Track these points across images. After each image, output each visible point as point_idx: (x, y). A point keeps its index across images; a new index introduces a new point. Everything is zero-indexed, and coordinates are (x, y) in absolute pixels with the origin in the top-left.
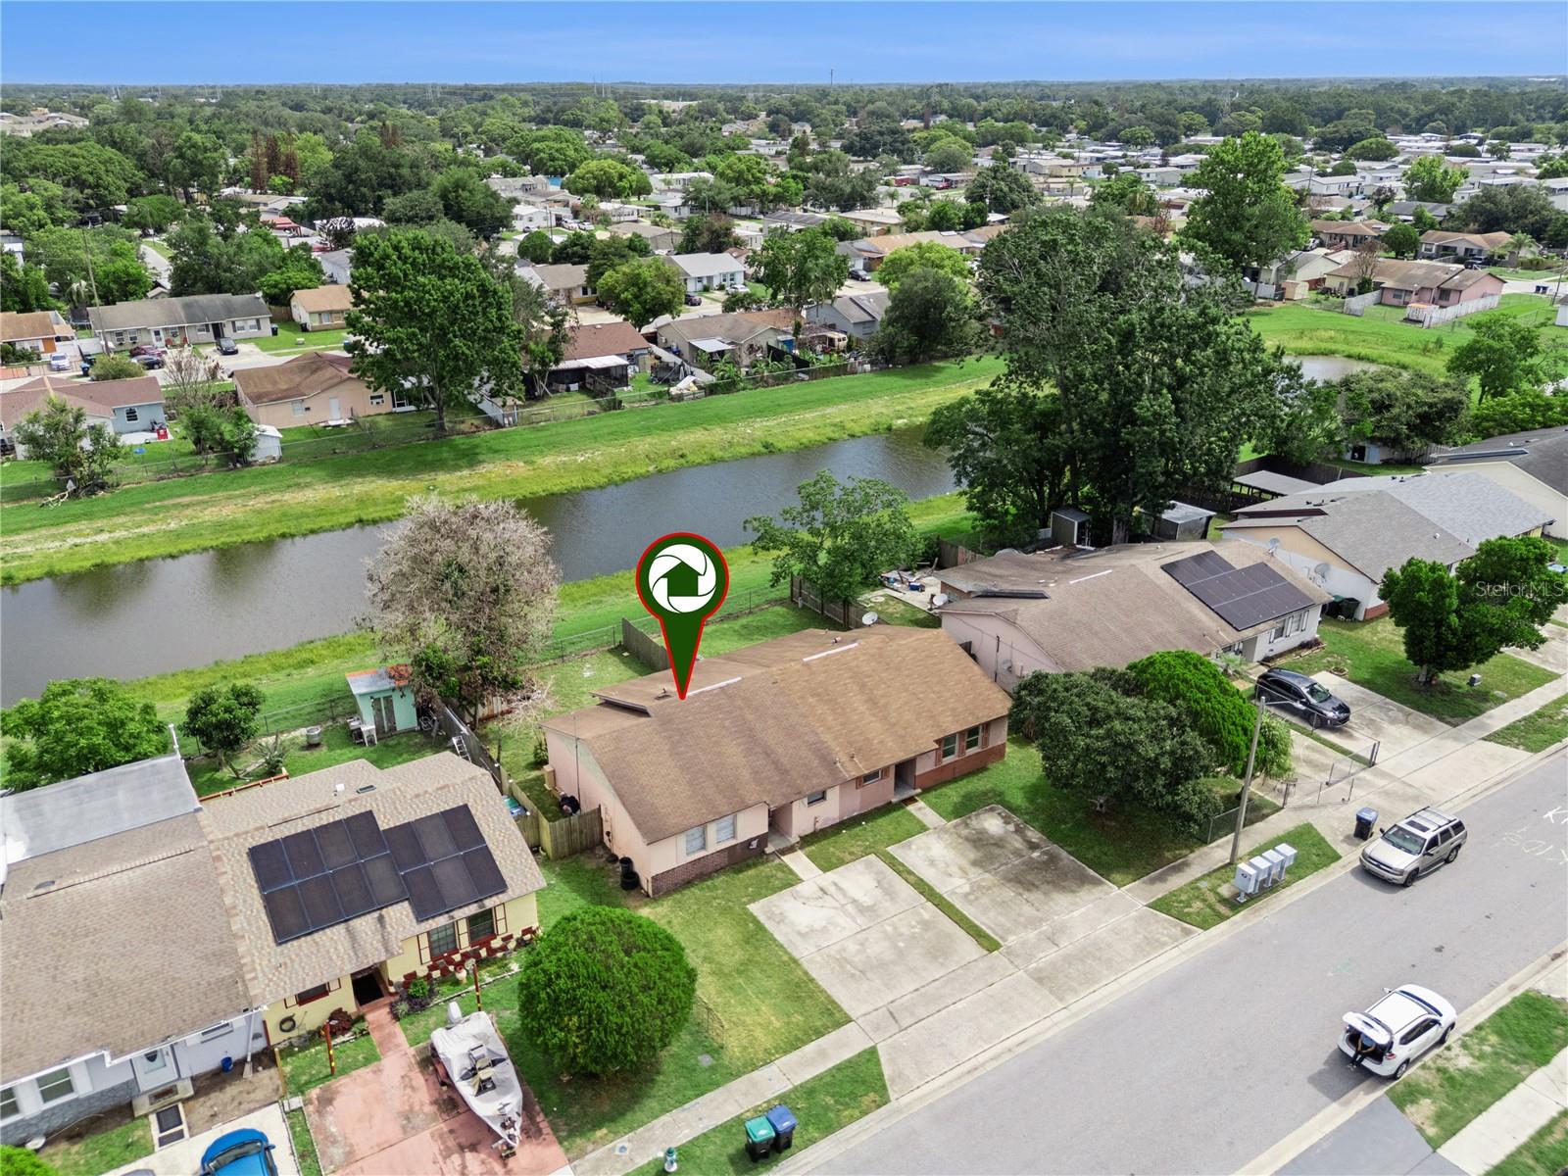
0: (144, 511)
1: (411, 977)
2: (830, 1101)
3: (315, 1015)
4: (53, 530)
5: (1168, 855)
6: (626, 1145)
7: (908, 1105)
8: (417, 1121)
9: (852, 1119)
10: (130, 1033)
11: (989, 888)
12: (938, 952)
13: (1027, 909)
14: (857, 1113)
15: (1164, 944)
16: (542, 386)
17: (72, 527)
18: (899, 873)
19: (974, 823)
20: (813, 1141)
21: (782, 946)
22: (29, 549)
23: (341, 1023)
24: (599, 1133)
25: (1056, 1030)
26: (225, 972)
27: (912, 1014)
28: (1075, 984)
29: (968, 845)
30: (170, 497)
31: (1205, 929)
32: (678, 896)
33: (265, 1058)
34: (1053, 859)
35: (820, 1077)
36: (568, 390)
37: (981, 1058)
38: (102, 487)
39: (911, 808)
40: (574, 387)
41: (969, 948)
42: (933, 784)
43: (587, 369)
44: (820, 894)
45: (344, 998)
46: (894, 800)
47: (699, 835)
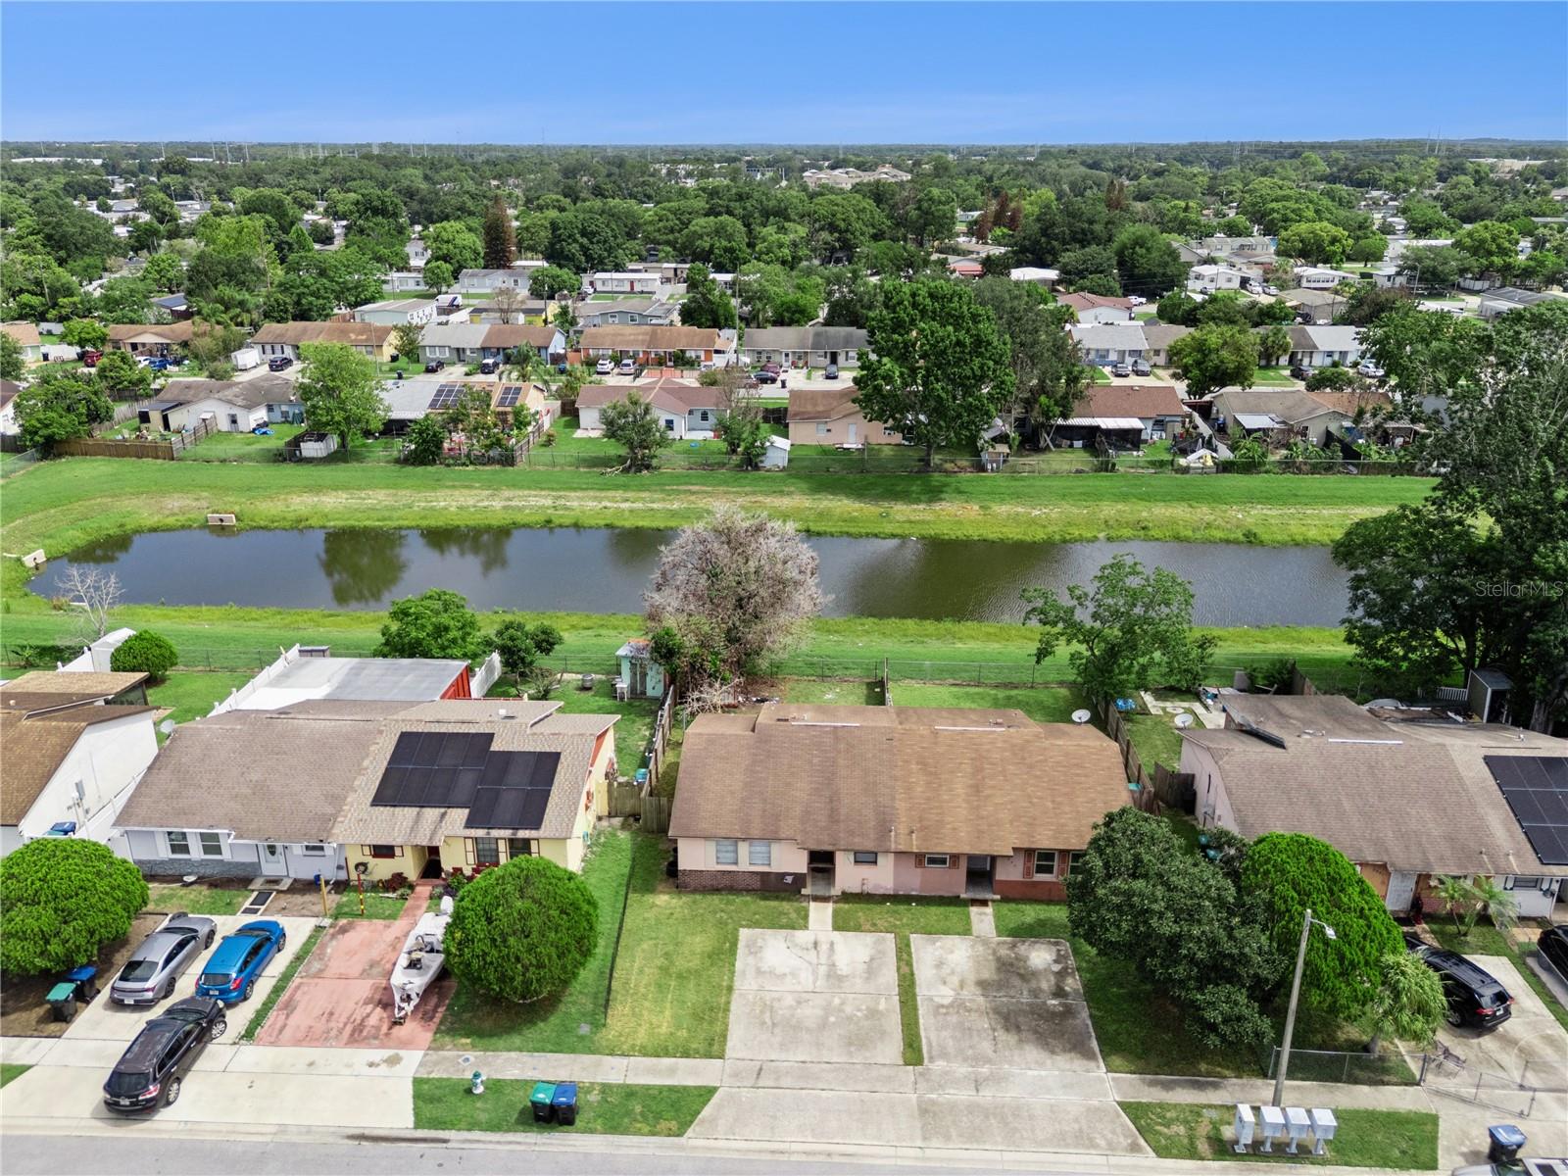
0: (663, 491)
1: (458, 871)
2: (638, 1109)
3: (382, 869)
4: (598, 494)
5: (1203, 1067)
6: (472, 1059)
7: (695, 1148)
8: (375, 971)
9: (638, 1133)
10: (254, 826)
11: (970, 1011)
12: (859, 1040)
13: (986, 1046)
14: (646, 1129)
15: (1095, 1146)
16: (1046, 439)
17: (610, 494)
18: (899, 959)
19: (1022, 949)
20: (592, 1131)
21: (733, 973)
22: (575, 504)
23: (397, 882)
24: (464, 1041)
25: (892, 1162)
26: (329, 810)
27: (777, 1079)
28: (954, 1133)
29: (993, 965)
30: (686, 484)
31: (1159, 1155)
32: (698, 897)
33: (341, 886)
34: (1068, 1012)
35: (648, 1087)
36: (1071, 446)
37: (795, 1147)
38: (648, 467)
39: (974, 910)
40: (1078, 444)
41: (891, 1049)
42: (1014, 895)
43: (1098, 428)
44: (810, 946)
45: (408, 865)
46: (963, 896)
47: (731, 848)
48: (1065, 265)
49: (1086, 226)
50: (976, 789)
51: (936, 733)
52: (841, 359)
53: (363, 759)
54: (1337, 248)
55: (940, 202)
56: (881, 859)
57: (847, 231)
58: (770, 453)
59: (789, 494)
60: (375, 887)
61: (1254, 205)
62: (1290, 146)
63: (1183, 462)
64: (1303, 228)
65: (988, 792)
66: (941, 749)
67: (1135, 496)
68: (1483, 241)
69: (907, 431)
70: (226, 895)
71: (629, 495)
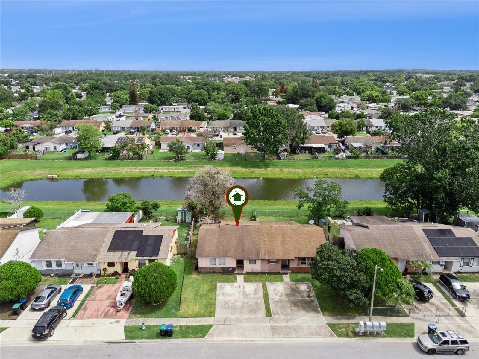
0: (187, 166)
1: (133, 270)
2: (191, 331)
3: (111, 270)
4: (167, 167)
5: (350, 314)
6: (141, 320)
7: (208, 341)
8: (110, 298)
9: (191, 338)
10: (72, 258)
11: (284, 302)
12: (253, 310)
13: (289, 311)
14: (194, 337)
15: (321, 335)
16: (298, 150)
17: (171, 167)
18: (263, 289)
19: (298, 285)
20: (177, 338)
21: (216, 294)
22: (161, 170)
23: (115, 274)
24: (138, 316)
25: (264, 342)
26: (95, 253)
27: (230, 322)
28: (281, 334)
29: (290, 290)
30: (194, 164)
31: (339, 337)
32: (205, 275)
33: (98, 276)
34: (312, 301)
35: (193, 326)
36: (305, 152)
37: (236, 339)
38: (182, 160)
39: (284, 276)
40: (307, 152)
41: (262, 312)
42: (295, 271)
43: (312, 147)
44: (238, 287)
45: (118, 268)
46: (281, 272)
47: (214, 260)
48: (301, 103)
49: (307, 92)
50: (283, 241)
51: (271, 227)
52: (238, 129)
53: (104, 238)
54: (378, 98)
55: (264, 86)
56: (257, 262)
57: (237, 94)
58: (218, 155)
59: (224, 166)
60: (109, 275)
61: (354, 87)
62: (363, 71)
63: (337, 156)
64: (368, 92)
65: (287, 242)
66: (273, 231)
67: (324, 166)
68: (418, 96)
69: (258, 149)
70: (64, 279)
71: (177, 167)
